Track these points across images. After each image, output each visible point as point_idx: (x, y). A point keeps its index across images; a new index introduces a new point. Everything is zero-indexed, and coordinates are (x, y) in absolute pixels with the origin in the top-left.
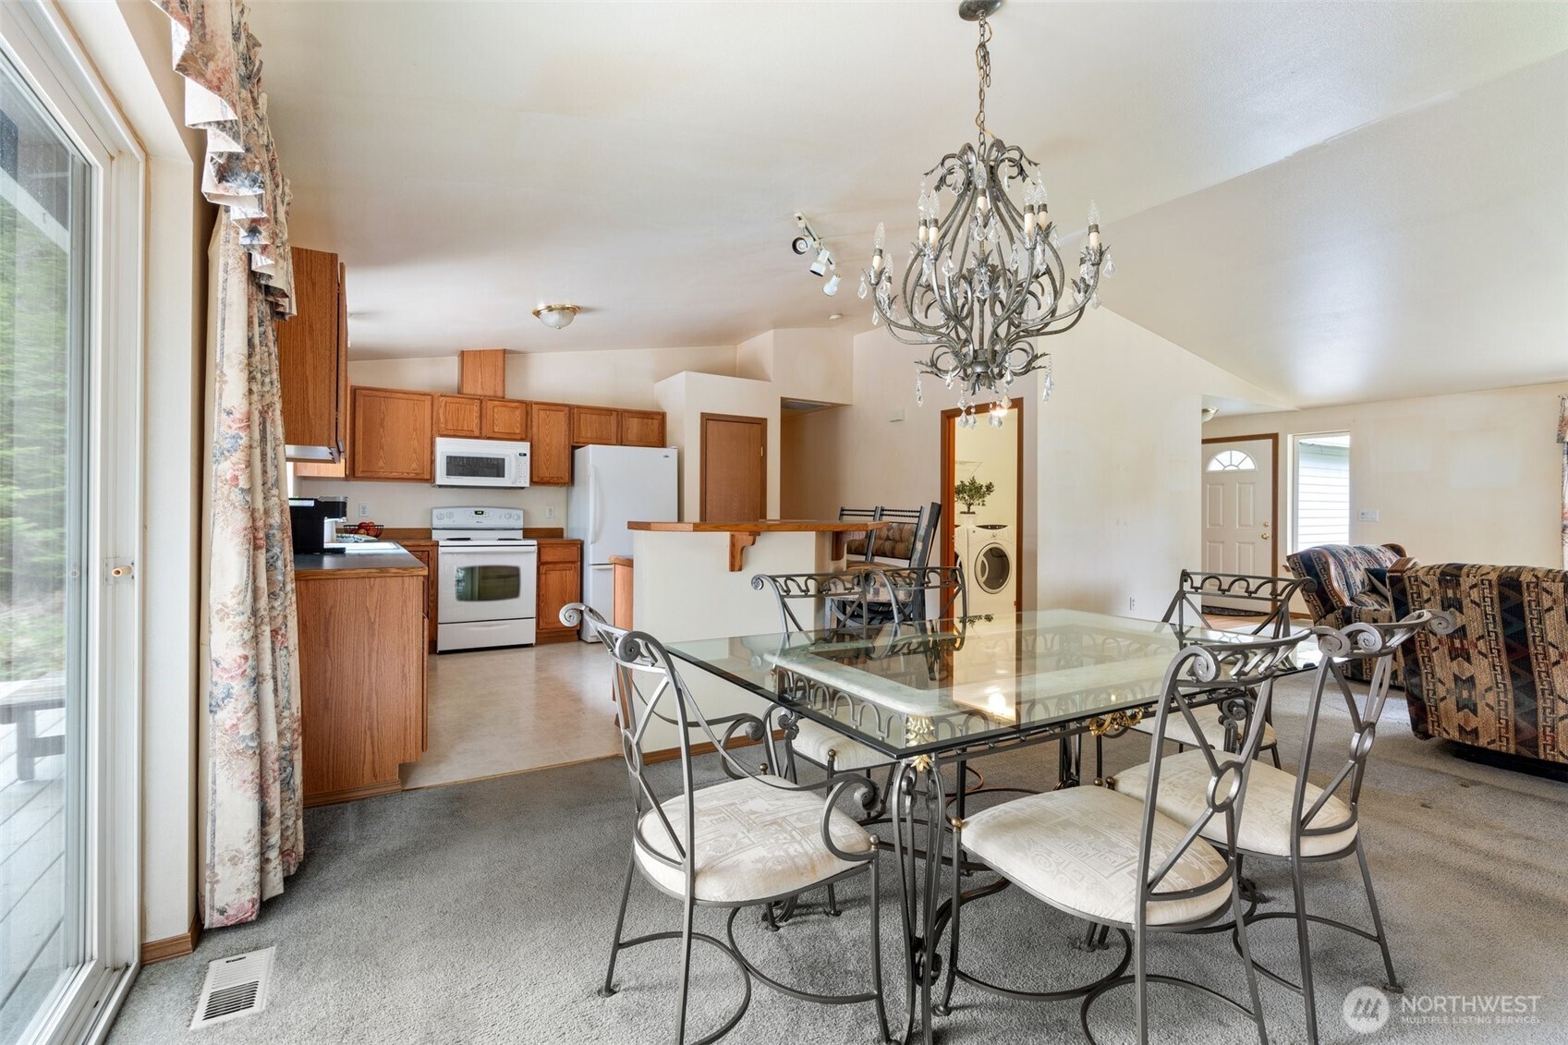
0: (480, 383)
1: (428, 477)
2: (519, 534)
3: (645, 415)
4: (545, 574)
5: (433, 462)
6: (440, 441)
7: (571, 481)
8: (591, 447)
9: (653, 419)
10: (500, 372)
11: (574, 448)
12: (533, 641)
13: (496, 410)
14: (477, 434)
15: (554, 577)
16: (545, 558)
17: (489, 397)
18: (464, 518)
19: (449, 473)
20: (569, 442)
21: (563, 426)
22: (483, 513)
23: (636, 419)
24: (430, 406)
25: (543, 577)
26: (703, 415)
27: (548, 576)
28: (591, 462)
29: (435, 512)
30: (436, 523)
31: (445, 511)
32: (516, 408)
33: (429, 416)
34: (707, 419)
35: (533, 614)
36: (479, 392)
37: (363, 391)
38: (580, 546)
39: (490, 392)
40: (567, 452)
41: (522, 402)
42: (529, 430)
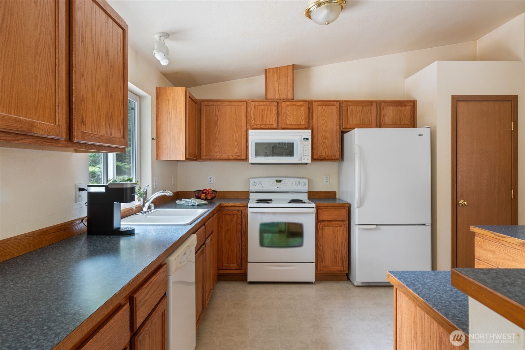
0: (277, 90)
1: (244, 157)
2: (304, 197)
3: (399, 104)
4: (322, 229)
5: (247, 147)
6: (251, 132)
7: (341, 157)
8: (356, 130)
9: (405, 106)
10: (290, 81)
11: (343, 133)
12: (313, 280)
13: (288, 108)
14: (275, 126)
15: (328, 231)
16: (322, 217)
17: (284, 99)
18: (269, 184)
19: (257, 154)
20: (340, 129)
21: (335, 117)
22: (281, 181)
23: (391, 108)
24: (245, 110)
25: (320, 232)
26: (454, 97)
27: (324, 231)
28: (356, 143)
29: (251, 181)
30: (252, 188)
31: (257, 180)
32: (302, 106)
33: (245, 116)
34: (457, 100)
35: (313, 260)
36: (277, 96)
37: (205, 103)
38: (348, 208)
39: (284, 96)
40: (338, 136)
41: (305, 101)
42: (310, 121)
